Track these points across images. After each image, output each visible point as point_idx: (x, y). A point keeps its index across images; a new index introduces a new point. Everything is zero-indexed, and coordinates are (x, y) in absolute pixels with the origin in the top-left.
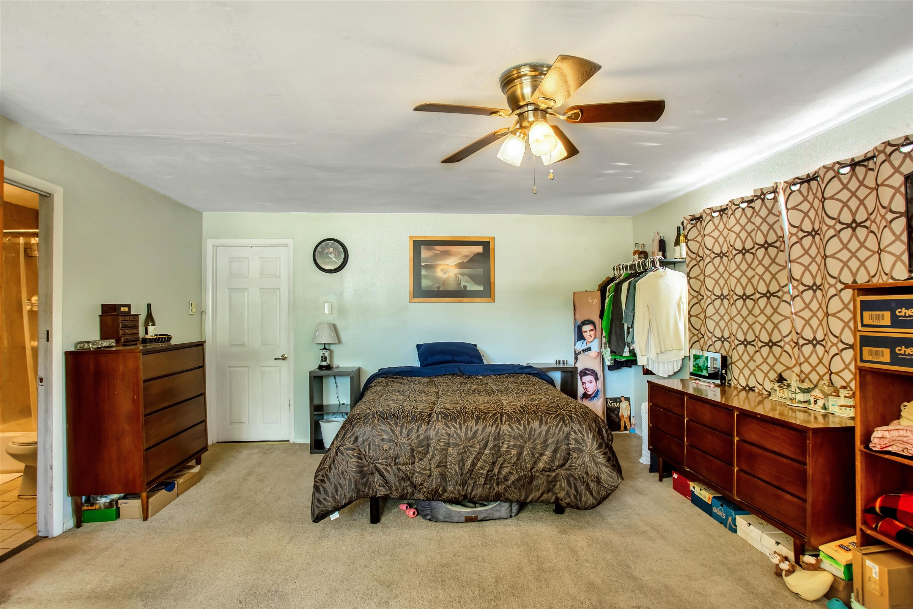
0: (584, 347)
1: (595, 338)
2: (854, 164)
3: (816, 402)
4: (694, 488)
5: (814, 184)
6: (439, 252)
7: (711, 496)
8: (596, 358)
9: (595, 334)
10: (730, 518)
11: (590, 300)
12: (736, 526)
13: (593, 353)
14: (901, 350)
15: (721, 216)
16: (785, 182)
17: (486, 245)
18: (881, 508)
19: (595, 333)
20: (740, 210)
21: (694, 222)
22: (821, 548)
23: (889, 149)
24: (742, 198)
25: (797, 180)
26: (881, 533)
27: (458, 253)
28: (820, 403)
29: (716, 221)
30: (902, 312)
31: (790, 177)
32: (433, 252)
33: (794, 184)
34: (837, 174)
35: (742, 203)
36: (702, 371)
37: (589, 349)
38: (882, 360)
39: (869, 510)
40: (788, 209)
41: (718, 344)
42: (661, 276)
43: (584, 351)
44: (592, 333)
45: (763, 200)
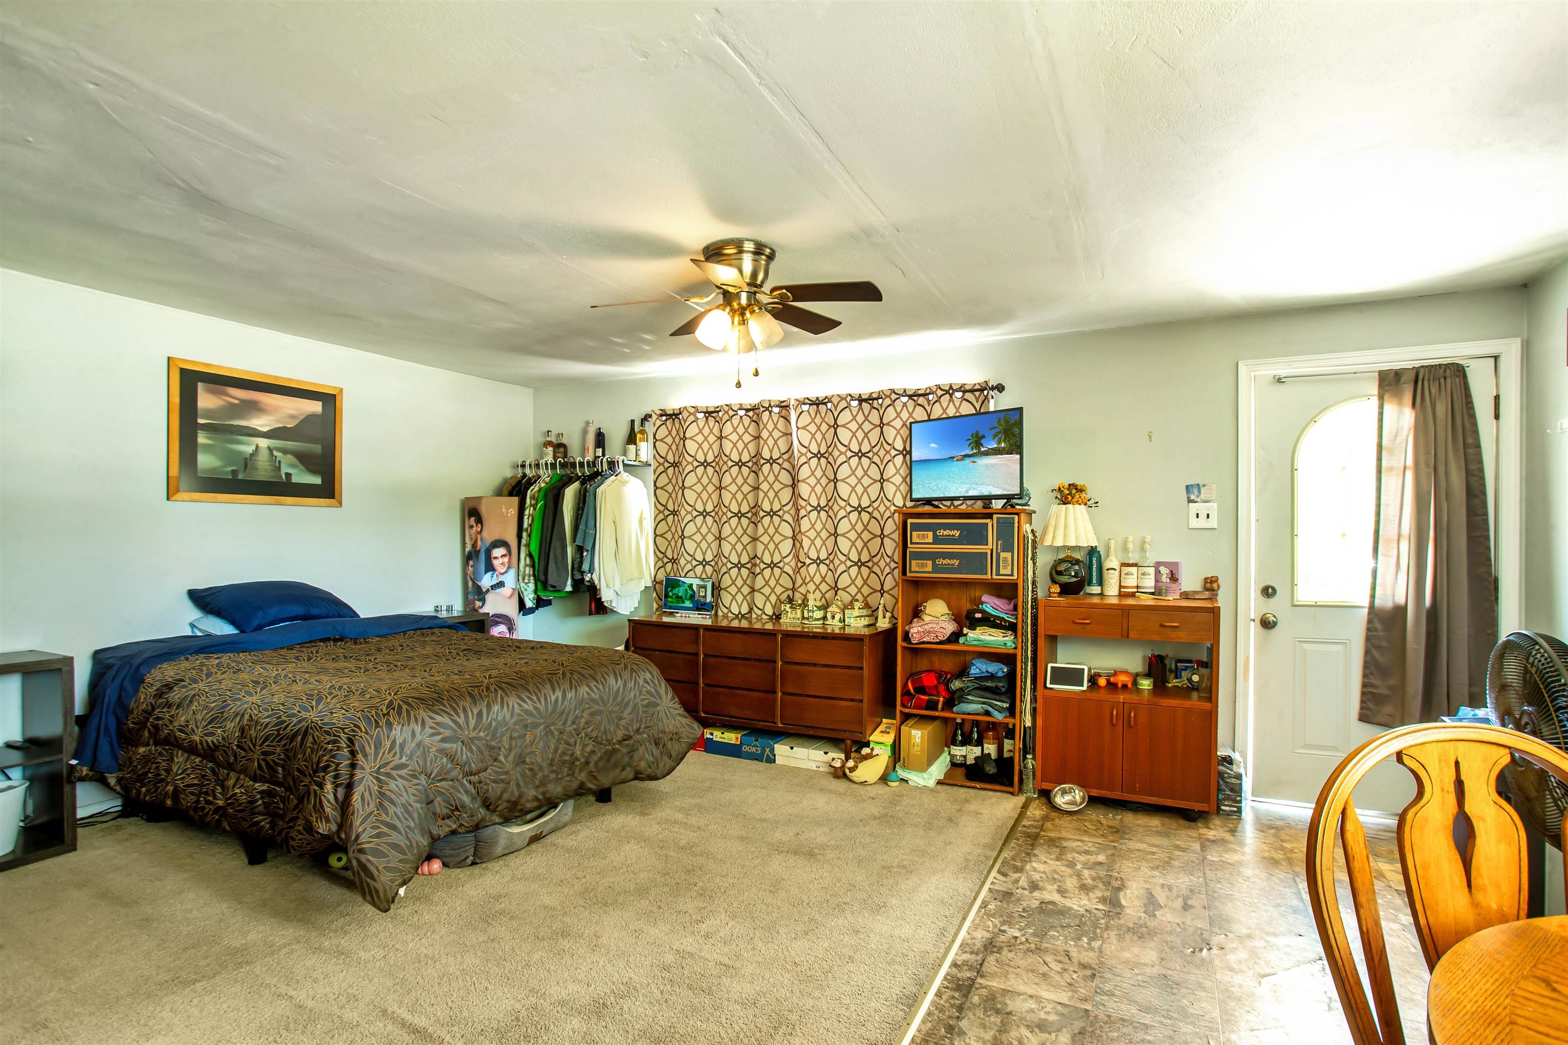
0: (494, 582)
1: (509, 568)
2: (861, 400)
3: (833, 617)
4: (712, 734)
5: (822, 408)
6: (236, 402)
7: (739, 736)
8: (511, 597)
9: (509, 562)
10: (767, 750)
11: (504, 510)
12: (775, 755)
13: (506, 591)
14: (940, 561)
15: (707, 418)
16: (796, 400)
17: (329, 400)
18: (915, 689)
19: (510, 559)
20: (738, 417)
21: (664, 418)
22: (871, 738)
23: (894, 396)
24: (741, 405)
25: (807, 401)
26: (914, 708)
27: (276, 409)
28: (838, 617)
29: (701, 423)
30: (941, 532)
31: (801, 396)
32: (225, 400)
33: (805, 404)
34: (848, 406)
35: (740, 409)
36: (684, 603)
37: (501, 584)
38: (926, 570)
39: (906, 693)
40: (798, 428)
41: (699, 569)
42: (625, 483)
43: (494, 587)
44: (506, 560)
45: (770, 412)
